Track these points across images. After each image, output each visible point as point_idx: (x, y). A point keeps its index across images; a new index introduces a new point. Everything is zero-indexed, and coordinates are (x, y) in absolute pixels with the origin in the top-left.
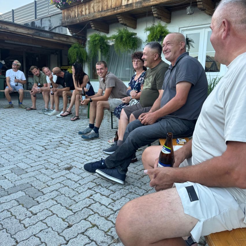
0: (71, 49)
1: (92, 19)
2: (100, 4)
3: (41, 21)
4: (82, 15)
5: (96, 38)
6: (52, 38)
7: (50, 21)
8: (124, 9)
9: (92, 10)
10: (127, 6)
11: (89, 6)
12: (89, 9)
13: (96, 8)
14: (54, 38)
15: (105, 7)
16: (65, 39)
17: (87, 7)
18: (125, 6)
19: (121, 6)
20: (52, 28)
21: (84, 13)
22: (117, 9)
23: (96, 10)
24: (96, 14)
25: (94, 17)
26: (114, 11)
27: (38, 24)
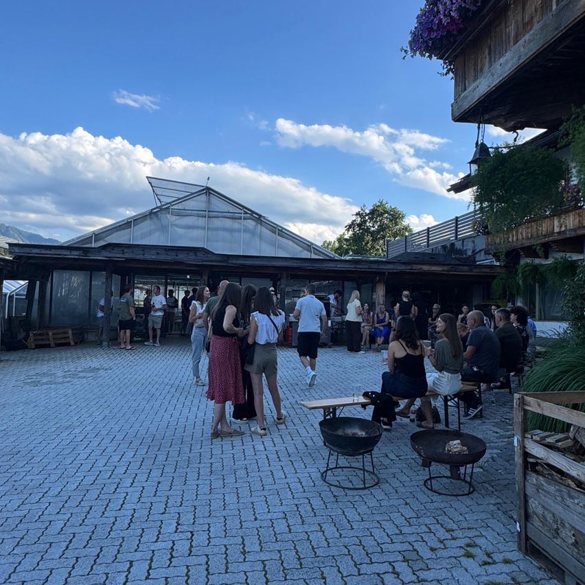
0: (495, 281)
1: (520, 247)
2: (529, 230)
3: (463, 242)
4: (509, 242)
5: (526, 269)
6: (471, 271)
7: (473, 242)
8: (556, 237)
9: (520, 236)
10: (559, 233)
11: (517, 232)
12: (517, 235)
13: (524, 234)
14: (474, 270)
15: (535, 234)
16: (488, 270)
17: (514, 233)
18: (557, 233)
19: (553, 233)
20: (476, 252)
21: (510, 239)
22: (549, 237)
23: (524, 237)
24: (524, 241)
25: (522, 244)
26: (545, 238)
27: (458, 245)
